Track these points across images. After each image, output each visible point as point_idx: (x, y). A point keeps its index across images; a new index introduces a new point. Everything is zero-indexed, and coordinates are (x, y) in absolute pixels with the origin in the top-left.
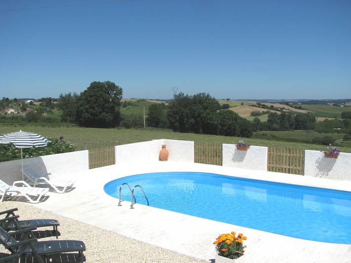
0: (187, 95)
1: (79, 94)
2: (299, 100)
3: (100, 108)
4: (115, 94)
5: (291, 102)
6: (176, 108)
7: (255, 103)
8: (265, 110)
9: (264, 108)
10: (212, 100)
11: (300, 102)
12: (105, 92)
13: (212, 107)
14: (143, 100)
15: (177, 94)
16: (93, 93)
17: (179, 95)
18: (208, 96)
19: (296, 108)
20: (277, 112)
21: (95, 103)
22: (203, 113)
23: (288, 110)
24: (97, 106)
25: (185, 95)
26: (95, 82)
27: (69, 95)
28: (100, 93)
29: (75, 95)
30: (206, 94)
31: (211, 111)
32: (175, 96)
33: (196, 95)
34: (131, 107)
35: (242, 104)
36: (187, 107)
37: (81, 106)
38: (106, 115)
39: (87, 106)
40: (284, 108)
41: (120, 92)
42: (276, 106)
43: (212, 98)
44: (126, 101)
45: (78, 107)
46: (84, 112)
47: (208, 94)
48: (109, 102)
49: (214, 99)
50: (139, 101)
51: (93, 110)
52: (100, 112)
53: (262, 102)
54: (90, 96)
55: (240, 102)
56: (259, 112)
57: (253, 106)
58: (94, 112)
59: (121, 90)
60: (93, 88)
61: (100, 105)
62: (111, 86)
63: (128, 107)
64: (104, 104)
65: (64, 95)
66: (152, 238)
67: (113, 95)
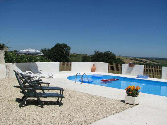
0: (101, 52)
1: (50, 49)
2: (154, 58)
3: (60, 56)
4: (67, 50)
5: (150, 59)
6: (96, 58)
7: (133, 58)
8: (138, 62)
9: (137, 61)
10: (113, 55)
11: (155, 59)
12: (62, 49)
13: (113, 58)
14: (79, 54)
15: (96, 51)
16: (56, 49)
17: (97, 52)
18: (111, 53)
19: (153, 61)
20: (143, 63)
21: (58, 53)
22: (108, 61)
23: (149, 62)
24: (58, 55)
25: (100, 52)
26: (58, 44)
27: (46, 49)
28: (60, 49)
29: (48, 49)
30: (110, 52)
31: (112, 60)
32: (95, 52)
33: (105, 52)
34: (73, 57)
35: (127, 58)
36: (101, 57)
37: (51, 54)
38: (62, 59)
39: (54, 55)
40: (147, 61)
41: (69, 49)
42: (143, 60)
43: (113, 54)
44: (71, 55)
45: (49, 55)
46: (52, 57)
47: (111, 52)
48: (64, 53)
49: (114, 54)
50: (78, 55)
51: (56, 57)
52: (59, 58)
53: (136, 58)
54: (55, 50)
55: (126, 58)
56: (135, 62)
57: (132, 59)
58: (56, 58)
59: (70, 48)
60: (57, 46)
61: (59, 54)
62: (65, 46)
63: (72, 57)
64: (61, 54)
65: (43, 49)
66: (93, 93)
67: (66, 50)
